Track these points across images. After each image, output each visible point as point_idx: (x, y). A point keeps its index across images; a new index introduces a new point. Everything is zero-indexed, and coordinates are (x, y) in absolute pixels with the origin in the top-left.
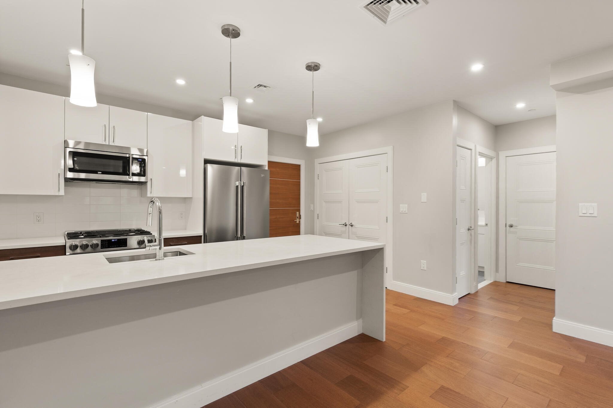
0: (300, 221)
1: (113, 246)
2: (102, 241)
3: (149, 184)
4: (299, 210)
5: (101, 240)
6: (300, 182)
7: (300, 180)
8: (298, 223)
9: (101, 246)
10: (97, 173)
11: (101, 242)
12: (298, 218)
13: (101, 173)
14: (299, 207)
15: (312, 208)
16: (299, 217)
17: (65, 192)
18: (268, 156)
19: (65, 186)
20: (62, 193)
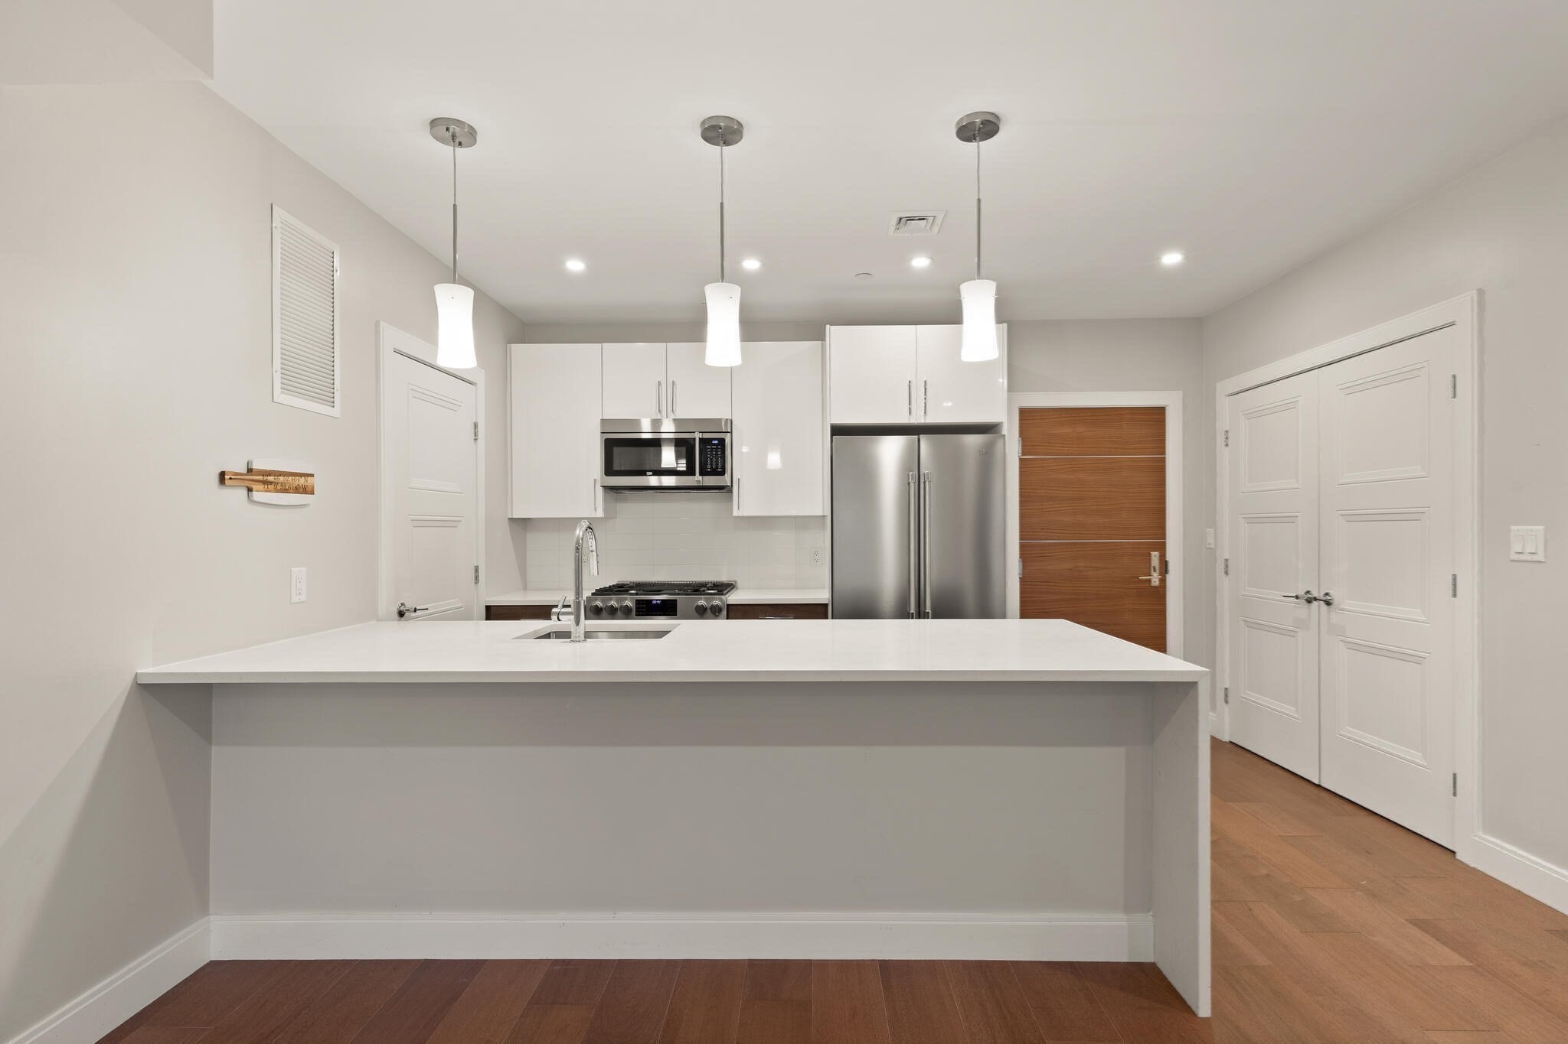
0: (1163, 581)
1: (654, 613)
2: (638, 602)
3: (734, 490)
4: (1162, 548)
5: (636, 600)
6: (1163, 460)
7: (1164, 453)
8: (1156, 587)
9: (636, 612)
10: (646, 475)
11: (636, 604)
12: (1154, 568)
13: (651, 473)
14: (1163, 535)
15: (1211, 540)
16: (1160, 568)
17: (605, 510)
18: (1008, 395)
20: (599, 511)
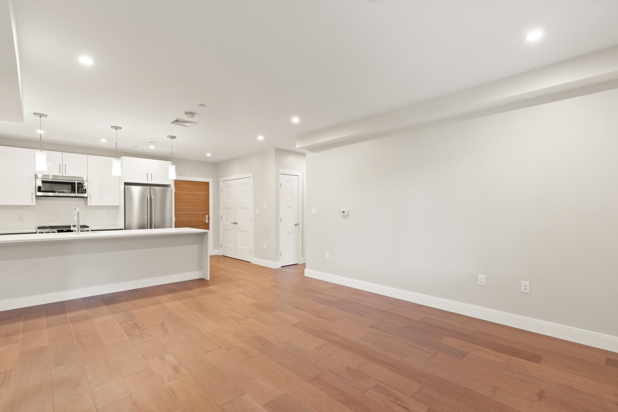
0: (209, 222)
2: (58, 231)
3: (89, 198)
4: (208, 214)
7: (209, 192)
10: (55, 192)
12: (207, 218)
13: (58, 192)
14: (209, 211)
15: (218, 212)
17: (36, 203)
19: (36, 199)
20: (34, 204)
